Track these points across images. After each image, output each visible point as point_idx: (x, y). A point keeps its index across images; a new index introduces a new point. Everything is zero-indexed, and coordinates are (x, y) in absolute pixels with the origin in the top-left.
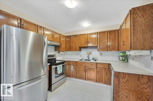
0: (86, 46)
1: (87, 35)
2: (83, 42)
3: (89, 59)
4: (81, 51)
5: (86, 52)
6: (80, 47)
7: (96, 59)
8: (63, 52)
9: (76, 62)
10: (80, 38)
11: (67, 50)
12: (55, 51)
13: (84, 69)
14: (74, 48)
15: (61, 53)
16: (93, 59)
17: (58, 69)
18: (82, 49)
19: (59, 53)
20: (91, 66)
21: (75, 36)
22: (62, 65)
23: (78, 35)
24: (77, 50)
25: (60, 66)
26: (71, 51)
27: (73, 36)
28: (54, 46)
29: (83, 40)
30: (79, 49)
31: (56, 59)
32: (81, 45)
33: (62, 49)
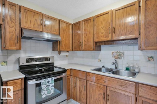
0: (110, 39)
2: (102, 30)
3: (116, 67)
5: (110, 52)
6: (96, 43)
7: (137, 70)
9: (86, 72)
10: (96, 23)
11: (74, 49)
13: (102, 92)
14: (85, 45)
15: (62, 54)
16: (127, 69)
17: (43, 87)
20: (120, 88)
21: (88, 20)
22: (54, 78)
23: (92, 17)
24: (91, 48)
25: (48, 82)
26: (80, 50)
27: (84, 22)
28: (52, 43)
29: (102, 26)
30: (95, 47)
31: (55, 65)
32: (97, 38)
33: (64, 47)
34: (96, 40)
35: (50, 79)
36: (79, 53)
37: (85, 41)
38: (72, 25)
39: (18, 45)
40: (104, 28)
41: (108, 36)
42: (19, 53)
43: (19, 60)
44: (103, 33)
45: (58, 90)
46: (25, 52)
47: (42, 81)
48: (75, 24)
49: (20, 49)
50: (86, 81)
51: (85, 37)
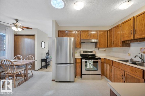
0: (132, 38)
1: (132, 19)
4: (130, 46)
6: (123, 42)
8: (105, 48)
9: (112, 61)
10: (122, 28)
11: (108, 46)
12: (95, 47)
14: (115, 43)
18: (132, 44)
19: (99, 49)
22: (93, 61)
23: (120, 24)
24: (119, 45)
25: (90, 62)
26: (112, 47)
27: (114, 28)
28: (95, 43)
29: (126, 29)
30: (122, 45)
31: (96, 56)
32: (123, 39)
33: (101, 45)
34: (123, 40)
35: (91, 61)
36: (114, 49)
37: (115, 41)
38: (108, 31)
39: (80, 46)
40: (128, 31)
41: (130, 37)
42: (81, 49)
43: (80, 52)
44: (127, 34)
45: (96, 68)
46: (83, 48)
47: (87, 61)
48: (109, 30)
49: (80, 47)
50: (112, 66)
51: (115, 38)
